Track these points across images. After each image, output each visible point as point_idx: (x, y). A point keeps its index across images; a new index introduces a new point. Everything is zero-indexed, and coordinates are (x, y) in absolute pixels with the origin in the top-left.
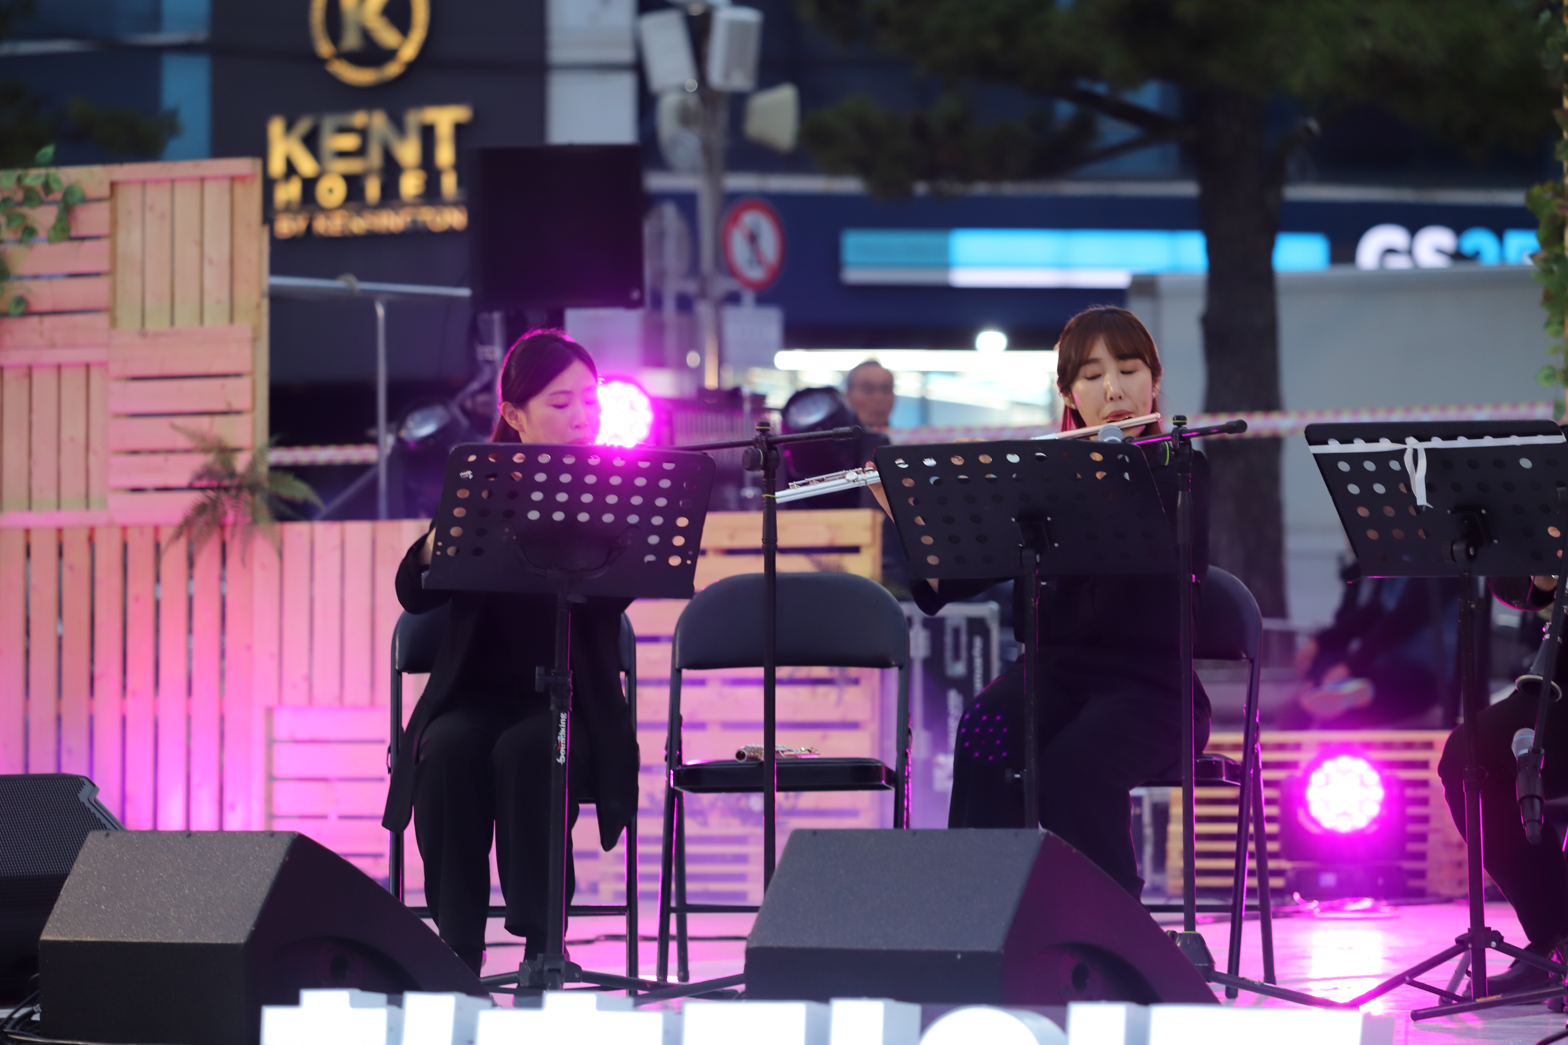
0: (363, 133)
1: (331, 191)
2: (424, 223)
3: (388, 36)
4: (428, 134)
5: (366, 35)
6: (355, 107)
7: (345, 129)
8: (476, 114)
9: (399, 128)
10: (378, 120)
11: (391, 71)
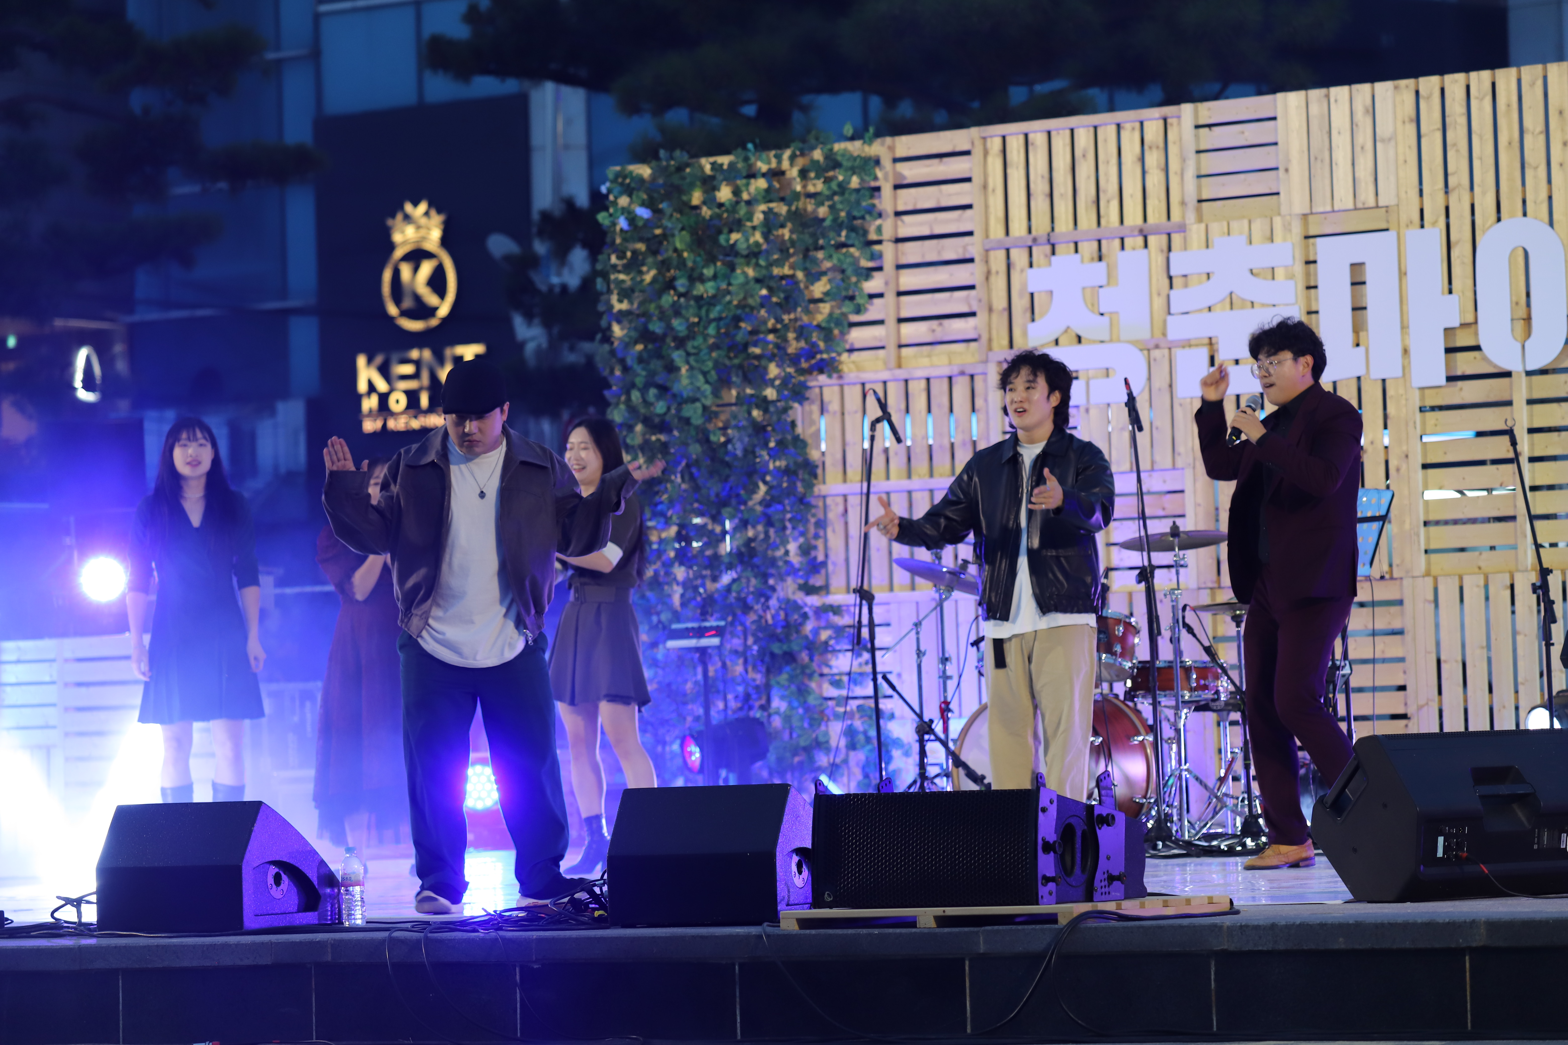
0: (418, 363)
1: (397, 401)
3: (432, 299)
5: (417, 298)
6: (411, 347)
7: (405, 361)
8: (489, 348)
9: (440, 359)
10: (427, 354)
11: (434, 322)
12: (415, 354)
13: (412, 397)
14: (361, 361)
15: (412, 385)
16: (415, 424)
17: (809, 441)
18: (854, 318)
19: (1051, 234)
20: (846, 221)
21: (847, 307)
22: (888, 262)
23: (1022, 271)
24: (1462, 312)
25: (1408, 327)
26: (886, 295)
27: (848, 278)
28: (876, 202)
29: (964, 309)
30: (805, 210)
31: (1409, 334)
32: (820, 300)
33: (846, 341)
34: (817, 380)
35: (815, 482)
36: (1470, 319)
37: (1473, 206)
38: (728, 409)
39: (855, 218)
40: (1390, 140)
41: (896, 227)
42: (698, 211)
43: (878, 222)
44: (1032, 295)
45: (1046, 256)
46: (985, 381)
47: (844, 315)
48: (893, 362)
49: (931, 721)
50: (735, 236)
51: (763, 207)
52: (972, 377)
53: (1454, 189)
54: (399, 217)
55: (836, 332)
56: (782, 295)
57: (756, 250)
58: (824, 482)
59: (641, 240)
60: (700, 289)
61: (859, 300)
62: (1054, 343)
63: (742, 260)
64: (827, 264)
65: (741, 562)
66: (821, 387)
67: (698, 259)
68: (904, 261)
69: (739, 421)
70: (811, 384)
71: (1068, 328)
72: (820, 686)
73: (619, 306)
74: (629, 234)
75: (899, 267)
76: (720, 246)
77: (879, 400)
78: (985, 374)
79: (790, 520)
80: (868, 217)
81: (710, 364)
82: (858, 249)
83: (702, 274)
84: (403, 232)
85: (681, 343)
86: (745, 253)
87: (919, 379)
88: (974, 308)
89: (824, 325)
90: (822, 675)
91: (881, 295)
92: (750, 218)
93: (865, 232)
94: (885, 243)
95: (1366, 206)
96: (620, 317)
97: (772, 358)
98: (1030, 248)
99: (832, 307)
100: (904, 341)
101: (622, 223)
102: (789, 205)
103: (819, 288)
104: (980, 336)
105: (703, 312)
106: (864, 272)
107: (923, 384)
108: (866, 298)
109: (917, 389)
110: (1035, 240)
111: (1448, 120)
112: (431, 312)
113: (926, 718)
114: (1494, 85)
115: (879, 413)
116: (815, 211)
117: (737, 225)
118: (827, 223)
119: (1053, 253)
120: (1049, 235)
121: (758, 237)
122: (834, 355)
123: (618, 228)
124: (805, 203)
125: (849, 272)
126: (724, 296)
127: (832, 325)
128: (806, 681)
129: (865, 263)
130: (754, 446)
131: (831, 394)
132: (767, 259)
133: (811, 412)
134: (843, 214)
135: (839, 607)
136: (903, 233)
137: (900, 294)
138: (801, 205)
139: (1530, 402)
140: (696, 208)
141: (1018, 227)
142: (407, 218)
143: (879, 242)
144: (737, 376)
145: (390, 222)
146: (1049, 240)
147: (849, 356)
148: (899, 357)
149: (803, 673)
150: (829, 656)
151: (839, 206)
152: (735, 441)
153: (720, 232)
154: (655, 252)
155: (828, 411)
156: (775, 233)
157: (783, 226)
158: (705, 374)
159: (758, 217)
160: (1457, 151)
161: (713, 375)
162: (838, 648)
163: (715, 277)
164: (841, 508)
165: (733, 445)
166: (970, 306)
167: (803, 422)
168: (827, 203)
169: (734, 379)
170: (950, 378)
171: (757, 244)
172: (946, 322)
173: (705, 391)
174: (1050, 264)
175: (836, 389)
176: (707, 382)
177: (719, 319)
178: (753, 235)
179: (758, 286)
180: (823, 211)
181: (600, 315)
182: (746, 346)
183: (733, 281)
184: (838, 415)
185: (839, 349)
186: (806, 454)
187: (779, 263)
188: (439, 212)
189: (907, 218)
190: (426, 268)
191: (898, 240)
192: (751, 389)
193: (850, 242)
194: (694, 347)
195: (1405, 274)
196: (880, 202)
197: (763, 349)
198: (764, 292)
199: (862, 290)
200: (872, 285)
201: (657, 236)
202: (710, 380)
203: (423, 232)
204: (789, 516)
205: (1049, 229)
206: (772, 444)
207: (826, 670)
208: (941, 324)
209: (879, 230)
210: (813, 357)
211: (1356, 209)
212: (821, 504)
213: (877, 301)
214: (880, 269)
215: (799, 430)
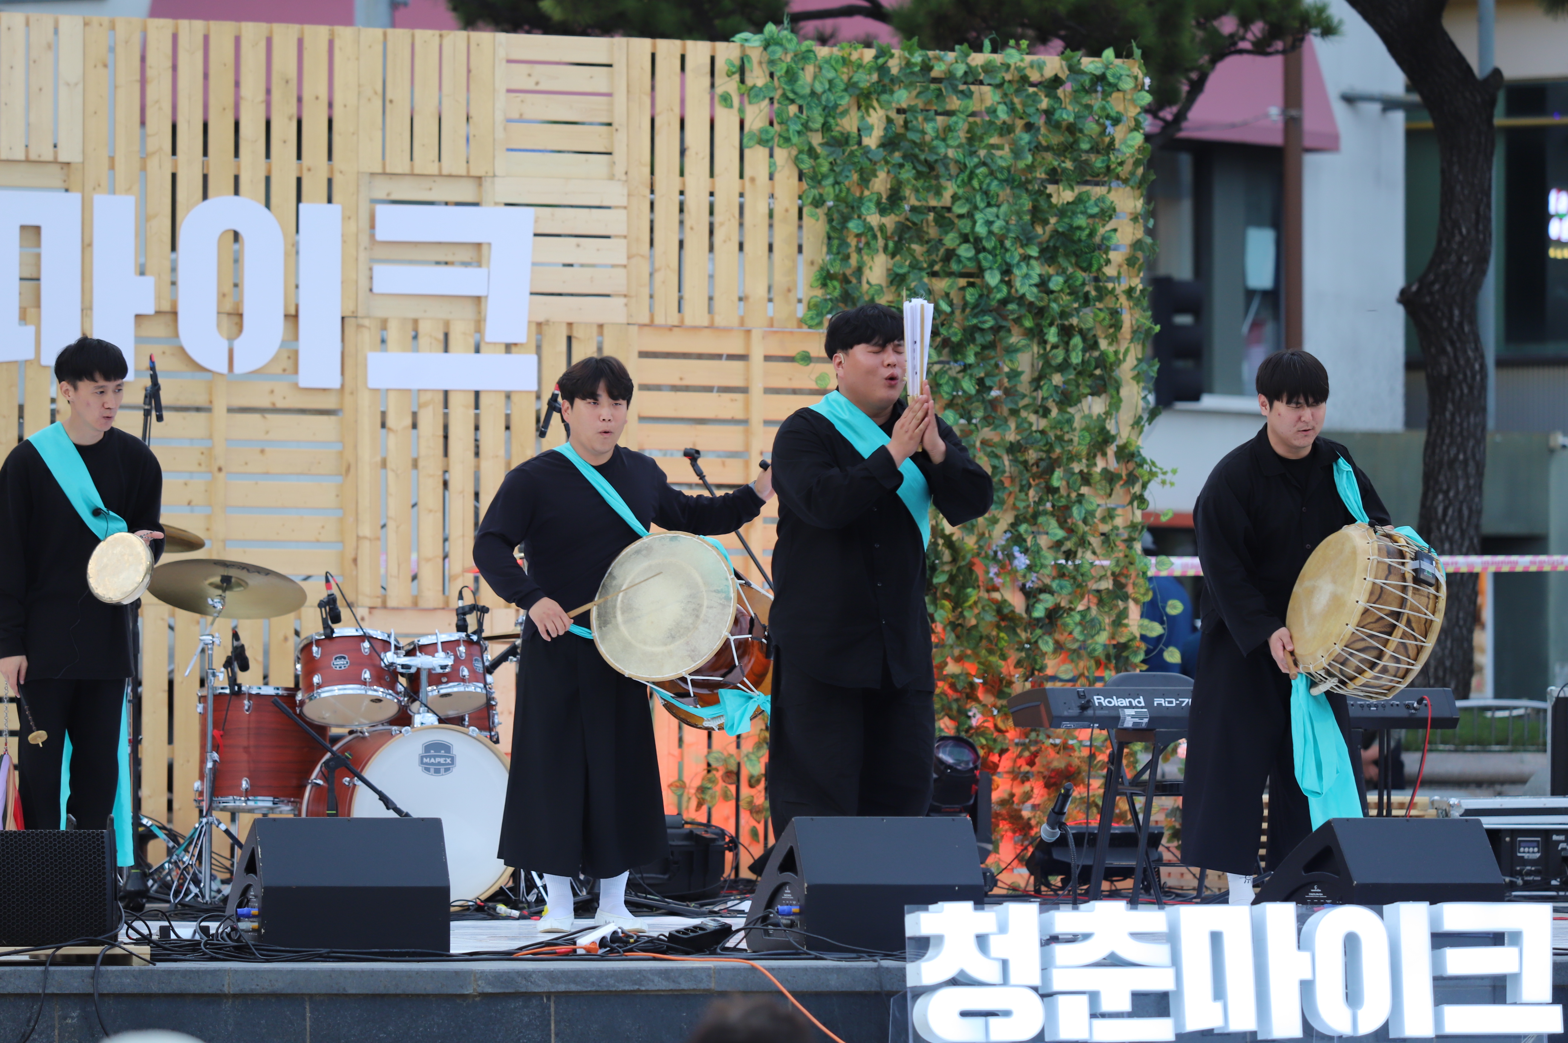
24: (158, 298)
25: (91, 308)
31: (91, 317)
36: (166, 307)
37: (174, 176)
40: (76, 84)
53: (154, 153)
95: (42, 159)
111: (150, 73)
114: (206, 38)
139: (231, 410)
160: (160, 109)
195: (90, 245)
211: (28, 161)
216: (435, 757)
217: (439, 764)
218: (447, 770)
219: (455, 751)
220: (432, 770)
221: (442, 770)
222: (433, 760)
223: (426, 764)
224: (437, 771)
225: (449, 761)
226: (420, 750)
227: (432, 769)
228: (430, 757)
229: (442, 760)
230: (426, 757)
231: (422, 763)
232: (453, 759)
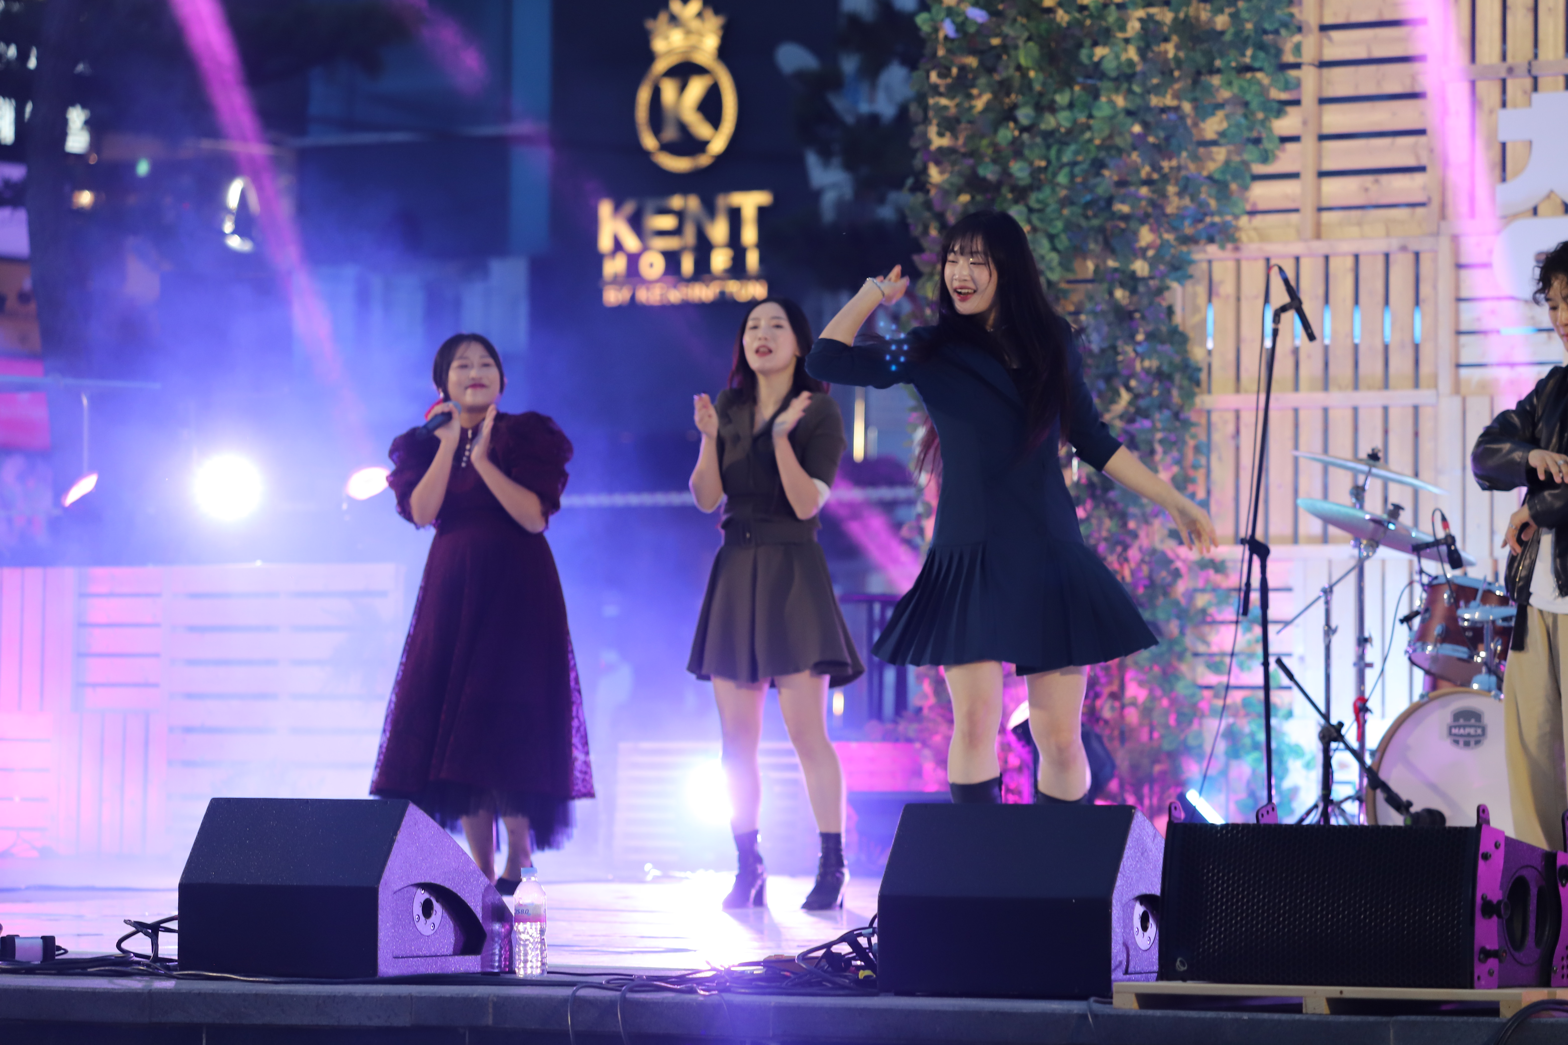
0: (680, 215)
1: (651, 265)
2: (731, 294)
3: (701, 129)
4: (735, 216)
5: (683, 128)
6: (672, 192)
7: (665, 211)
8: (777, 198)
9: (710, 209)
10: (693, 203)
11: (704, 161)
12: (676, 202)
13: (672, 259)
14: (605, 209)
15: (671, 243)
16: (675, 296)
17: (1191, 334)
18: (1259, 169)
19: (1534, 63)
20: (1252, 34)
21: (1250, 154)
22: (1308, 94)
23: (1491, 112)
26: (1303, 139)
27: (1253, 113)
28: (1295, 10)
29: (1411, 162)
30: (1197, 18)
32: (1214, 143)
33: (1246, 200)
34: (1205, 252)
35: (1197, 390)
38: (1082, 287)
39: (1265, 32)
41: (1320, 46)
42: (1051, 16)
43: (1297, 38)
44: (1504, 145)
45: (1525, 92)
46: (1435, 260)
47: (1246, 164)
48: (1309, 231)
49: (1341, 725)
50: (1100, 52)
51: (1141, 13)
52: (1417, 255)
54: (663, 17)
55: (1234, 186)
56: (1162, 134)
57: (1128, 71)
58: (1209, 391)
59: (973, 52)
60: (1049, 122)
61: (1267, 145)
62: (1531, 212)
63: (1109, 84)
64: (1225, 94)
65: (1093, 496)
66: (1210, 262)
67: (1050, 81)
68: (1330, 93)
69: (1097, 304)
70: (1197, 256)
71: (1552, 192)
72: (1193, 669)
73: (938, 142)
74: (956, 43)
75: (1323, 101)
76: (1080, 64)
77: (1286, 281)
78: (1435, 252)
79: (1161, 441)
80: (1283, 32)
81: (1059, 225)
82: (1267, 75)
83: (1053, 102)
84: (667, 38)
85: (1021, 194)
86: (1113, 74)
87: (1344, 255)
88: (1424, 161)
89: (1217, 176)
90: (1196, 655)
91: (1295, 139)
92: (1123, 28)
93: (1279, 52)
94: (1305, 68)
96: (941, 157)
97: (1144, 219)
98: (1504, 82)
99: (1229, 153)
100: (1325, 203)
101: (948, 29)
102: (1176, 11)
103: (1212, 127)
104: (1430, 199)
105: (1053, 152)
106: (1275, 106)
107: (1349, 262)
108: (1277, 141)
109: (1341, 267)
110: (1510, 70)
112: (699, 146)
113: (1334, 721)
115: (1286, 299)
116: (1211, 21)
117: (1104, 36)
118: (1228, 37)
119: (1535, 88)
120: (1530, 64)
121: (1132, 53)
122: (1229, 218)
123: (941, 35)
124: (1197, 10)
125: (1254, 105)
126: (1082, 132)
127: (1229, 177)
128: (1175, 663)
129: (1277, 94)
130: (1116, 338)
131: (1223, 271)
132: (1143, 84)
133: (1195, 295)
134: (1249, 26)
135: (1223, 562)
136: (1330, 54)
137: (1323, 138)
138: (1192, 11)
140: (1050, 10)
141: (1489, 50)
142: (674, 20)
143: (1297, 66)
144: (1096, 241)
145: (650, 24)
146: (1529, 71)
147: (1250, 221)
148: (1318, 225)
149: (1170, 649)
150: (1206, 629)
151: (1245, 15)
152: (1089, 331)
153: (1080, 45)
154: (990, 70)
155: (1218, 295)
156: (1156, 49)
157: (1166, 39)
158: (1052, 238)
159: (1134, 27)
161: (1063, 242)
162: (1219, 617)
163: (1071, 106)
164: (1231, 428)
165: (1088, 336)
166: (1417, 157)
167: (1183, 309)
168: (1228, 11)
169: (1092, 246)
170: (1387, 256)
171: (1130, 63)
172: (1385, 179)
173: (1051, 261)
174: (1530, 104)
175: (1231, 265)
176: (1054, 249)
177: (1073, 164)
178: (1126, 50)
179: (1129, 120)
180: (1221, 21)
181: (913, 152)
182: (1110, 201)
183: (1096, 113)
184: (1232, 301)
185: (1237, 211)
186: (1186, 351)
187: (1158, 90)
188: (717, 12)
189: (1335, 35)
190: (697, 88)
191: (1324, 64)
192: (1115, 260)
193: (1257, 65)
194: (1038, 201)
196: (1301, 12)
197: (1132, 207)
198: (1137, 129)
199: (1270, 130)
200: (1285, 125)
201: (994, 47)
202: (1060, 246)
203: (693, 40)
204: (1159, 436)
205: (1530, 55)
206: (1140, 337)
207: (1202, 648)
208: (1377, 181)
209: (1298, 48)
210: (1201, 221)
212: (1203, 421)
213: (1290, 147)
214: (1297, 102)
215: (1178, 318)
216: (1464, 727)
217: (1469, 735)
218: (1477, 743)
219: (1487, 720)
220: (1461, 743)
221: (1472, 743)
222: (1462, 731)
223: (1455, 735)
224: (1467, 744)
225: (1479, 731)
226: (1449, 719)
227: (1461, 741)
228: (1460, 727)
229: (1472, 731)
230: (1455, 727)
231: (1450, 734)
232: (1484, 729)
